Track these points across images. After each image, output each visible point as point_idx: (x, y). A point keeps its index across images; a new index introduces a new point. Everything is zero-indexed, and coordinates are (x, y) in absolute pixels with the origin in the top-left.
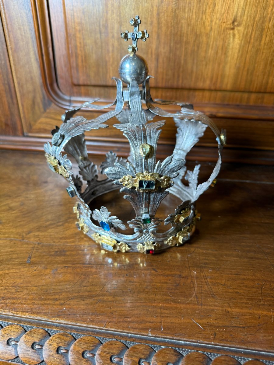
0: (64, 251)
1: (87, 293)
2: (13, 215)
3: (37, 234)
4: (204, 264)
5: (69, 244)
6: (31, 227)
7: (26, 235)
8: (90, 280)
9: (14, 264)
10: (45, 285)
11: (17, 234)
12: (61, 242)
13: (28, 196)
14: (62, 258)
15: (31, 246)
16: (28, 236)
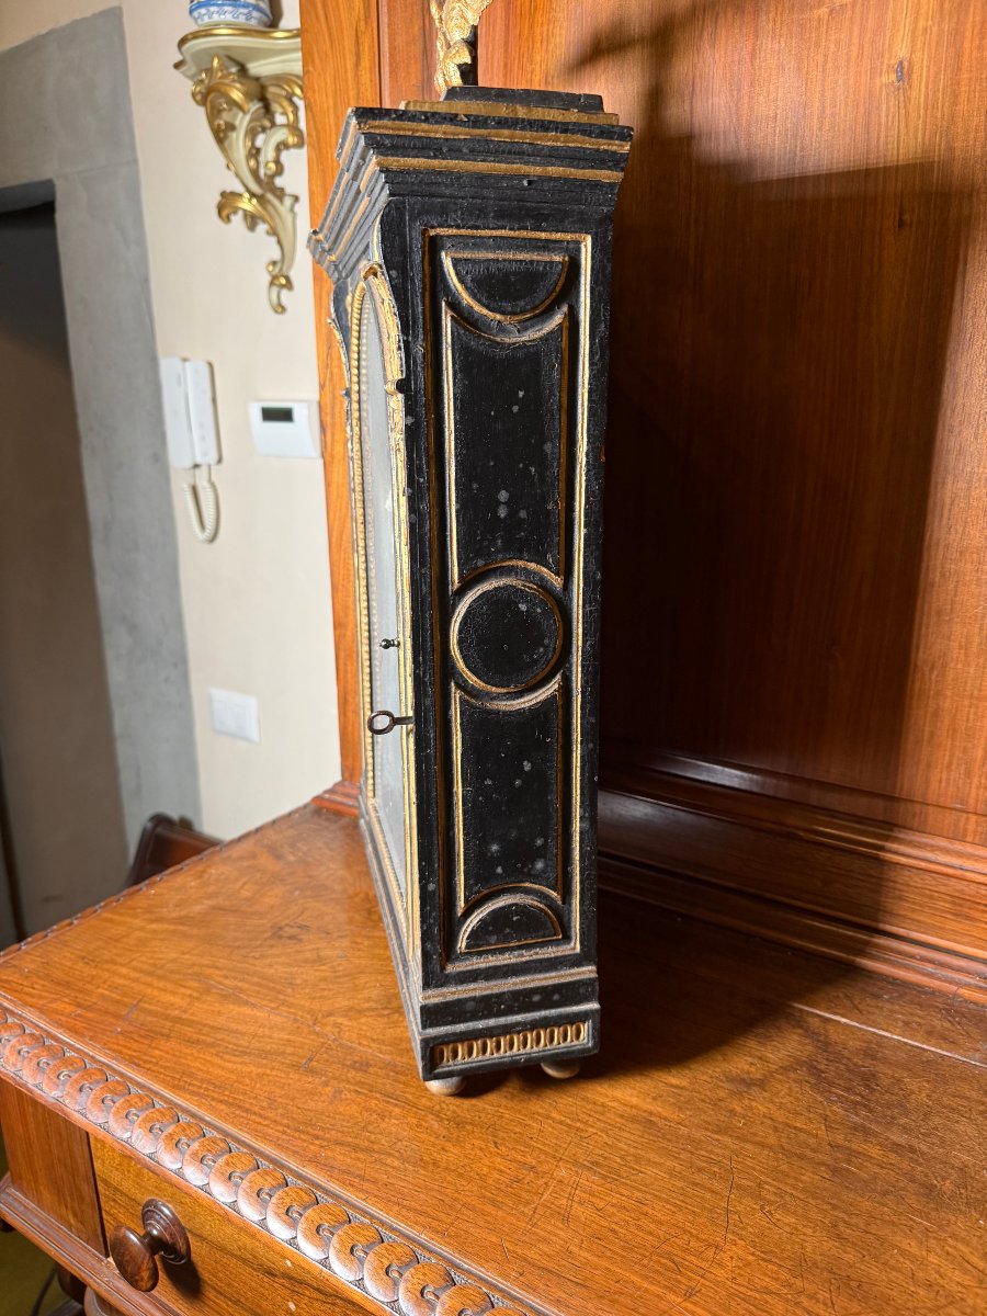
0: (368, 1065)
1: (367, 1144)
2: (317, 973)
3: (340, 1020)
4: (592, 1163)
5: (381, 1056)
6: (337, 1005)
7: (323, 1017)
8: (383, 1125)
9: (283, 1063)
10: (311, 1111)
11: (310, 1011)
12: (371, 1047)
13: (359, 940)
14: (359, 1076)
15: (322, 1040)
16: (324, 1021)
